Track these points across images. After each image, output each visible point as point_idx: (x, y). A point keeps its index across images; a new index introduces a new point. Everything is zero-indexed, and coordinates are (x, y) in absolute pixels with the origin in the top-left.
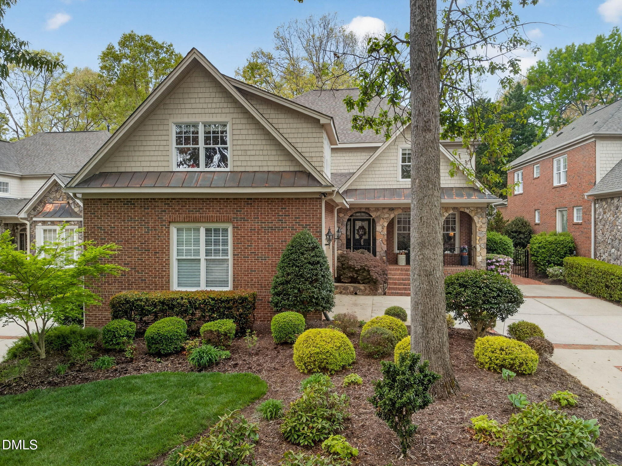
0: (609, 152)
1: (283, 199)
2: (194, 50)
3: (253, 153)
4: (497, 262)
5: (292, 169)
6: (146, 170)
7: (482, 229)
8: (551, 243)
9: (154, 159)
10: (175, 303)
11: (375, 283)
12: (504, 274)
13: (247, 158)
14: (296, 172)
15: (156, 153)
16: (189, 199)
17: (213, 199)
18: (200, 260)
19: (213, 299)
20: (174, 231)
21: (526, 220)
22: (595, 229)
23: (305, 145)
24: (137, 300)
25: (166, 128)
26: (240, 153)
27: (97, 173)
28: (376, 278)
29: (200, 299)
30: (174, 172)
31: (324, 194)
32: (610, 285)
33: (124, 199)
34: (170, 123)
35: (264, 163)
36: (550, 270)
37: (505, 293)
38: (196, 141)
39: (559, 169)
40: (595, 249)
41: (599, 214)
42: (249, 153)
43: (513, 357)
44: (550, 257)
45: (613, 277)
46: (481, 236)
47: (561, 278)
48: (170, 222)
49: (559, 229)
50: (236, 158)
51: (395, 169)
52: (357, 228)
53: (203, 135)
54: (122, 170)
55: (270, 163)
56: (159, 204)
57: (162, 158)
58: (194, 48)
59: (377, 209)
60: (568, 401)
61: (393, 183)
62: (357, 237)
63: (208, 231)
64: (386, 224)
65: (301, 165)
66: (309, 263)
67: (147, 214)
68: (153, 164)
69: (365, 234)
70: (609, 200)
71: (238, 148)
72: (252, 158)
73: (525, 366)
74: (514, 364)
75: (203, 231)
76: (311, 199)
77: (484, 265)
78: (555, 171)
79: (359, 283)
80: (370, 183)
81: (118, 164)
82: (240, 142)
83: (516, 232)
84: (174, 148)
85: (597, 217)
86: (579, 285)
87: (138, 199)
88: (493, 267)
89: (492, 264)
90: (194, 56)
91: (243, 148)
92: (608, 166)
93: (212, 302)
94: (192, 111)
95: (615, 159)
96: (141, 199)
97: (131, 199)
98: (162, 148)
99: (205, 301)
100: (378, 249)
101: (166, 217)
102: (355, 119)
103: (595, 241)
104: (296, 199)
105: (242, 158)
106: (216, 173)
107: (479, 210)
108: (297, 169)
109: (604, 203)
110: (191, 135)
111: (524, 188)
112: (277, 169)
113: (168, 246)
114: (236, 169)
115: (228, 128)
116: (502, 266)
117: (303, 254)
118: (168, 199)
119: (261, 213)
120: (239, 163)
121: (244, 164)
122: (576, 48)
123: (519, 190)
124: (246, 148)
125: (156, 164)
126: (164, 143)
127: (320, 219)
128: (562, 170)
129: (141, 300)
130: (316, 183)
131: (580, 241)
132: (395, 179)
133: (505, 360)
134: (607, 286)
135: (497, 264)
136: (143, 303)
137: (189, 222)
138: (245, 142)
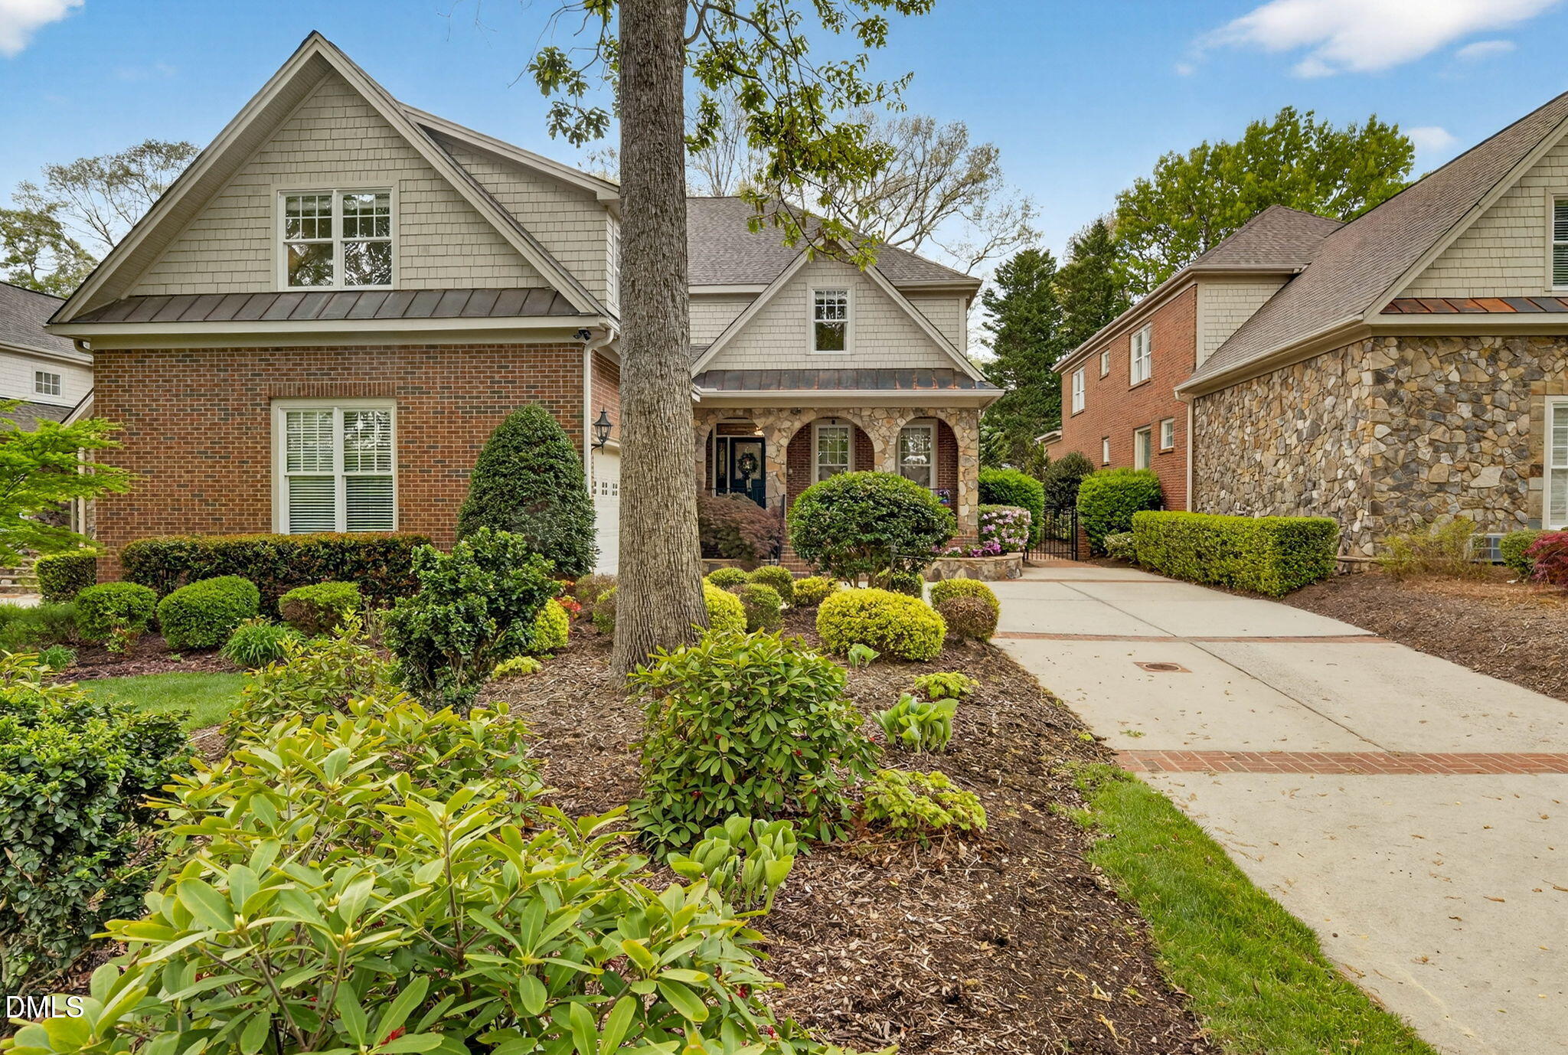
0: (1222, 306)
1: (501, 346)
2: (316, 37)
3: (441, 250)
4: (1000, 517)
5: (523, 284)
6: (224, 289)
7: (970, 453)
8: (1113, 488)
9: (241, 266)
10: (249, 553)
11: (750, 554)
12: (1012, 541)
13: (430, 261)
14: (530, 290)
15: (244, 255)
16: (308, 348)
17: (357, 347)
18: (332, 478)
19: (326, 545)
20: (279, 415)
21: (1085, 457)
22: (1194, 457)
23: (569, 246)
24: (172, 548)
25: (264, 202)
26: (414, 251)
27: (124, 297)
28: (752, 544)
29: (300, 544)
30: (281, 294)
31: (585, 333)
32: (1203, 550)
33: (178, 350)
34: (273, 194)
35: (465, 272)
36: (1111, 540)
37: (908, 510)
38: (326, 229)
39: (1140, 354)
40: (1194, 497)
41: (1201, 427)
42: (433, 250)
43: (883, 621)
44: (1112, 514)
45: (1207, 534)
46: (968, 465)
47: (1129, 553)
48: (270, 399)
49: (1139, 465)
50: (406, 262)
51: (802, 330)
52: (738, 457)
53: (342, 217)
54: (174, 290)
55: (475, 272)
56: (248, 360)
57: (256, 266)
58: (314, 32)
59: (767, 412)
60: (946, 688)
61: (799, 358)
62: (739, 475)
63: (349, 419)
64: (785, 442)
65: (539, 276)
66: (531, 469)
67: (225, 380)
68: (237, 277)
69: (754, 468)
70: (1217, 396)
71: (411, 240)
72: (439, 262)
73: (907, 641)
74: (883, 638)
75: (338, 419)
76: (560, 345)
77: (974, 524)
78: (1134, 358)
79: (720, 556)
80: (751, 358)
81: (164, 279)
82: (415, 230)
83: (1064, 480)
84: (280, 245)
85: (1197, 432)
86: (1156, 562)
87: (204, 350)
88: (993, 527)
89: (990, 522)
90: (317, 48)
91: (421, 240)
92: (1221, 333)
93: (323, 551)
94: (317, 167)
95: (1235, 319)
96: (212, 350)
97: (191, 350)
98: (255, 244)
99: (309, 550)
100: (769, 493)
101: (263, 387)
102: (560, 114)
103: (1194, 480)
104: (530, 346)
105: (418, 262)
106: (364, 296)
107: (965, 414)
108: (533, 283)
109: (1209, 404)
110: (317, 218)
111: (1086, 401)
112: (491, 284)
113: (267, 448)
114: (406, 286)
115: (392, 204)
116: (1009, 526)
117: (518, 449)
118: (266, 349)
119: (457, 378)
120: (412, 273)
121: (422, 273)
122: (1210, 152)
123: (1078, 404)
124: (428, 240)
125: (244, 277)
126: (261, 234)
127: (580, 389)
128: (1145, 352)
129: (181, 548)
130: (567, 309)
131: (1169, 485)
132: (802, 351)
133: (865, 629)
134: (1199, 555)
135: (1001, 521)
136: (184, 554)
137: (307, 397)
138: (425, 230)
